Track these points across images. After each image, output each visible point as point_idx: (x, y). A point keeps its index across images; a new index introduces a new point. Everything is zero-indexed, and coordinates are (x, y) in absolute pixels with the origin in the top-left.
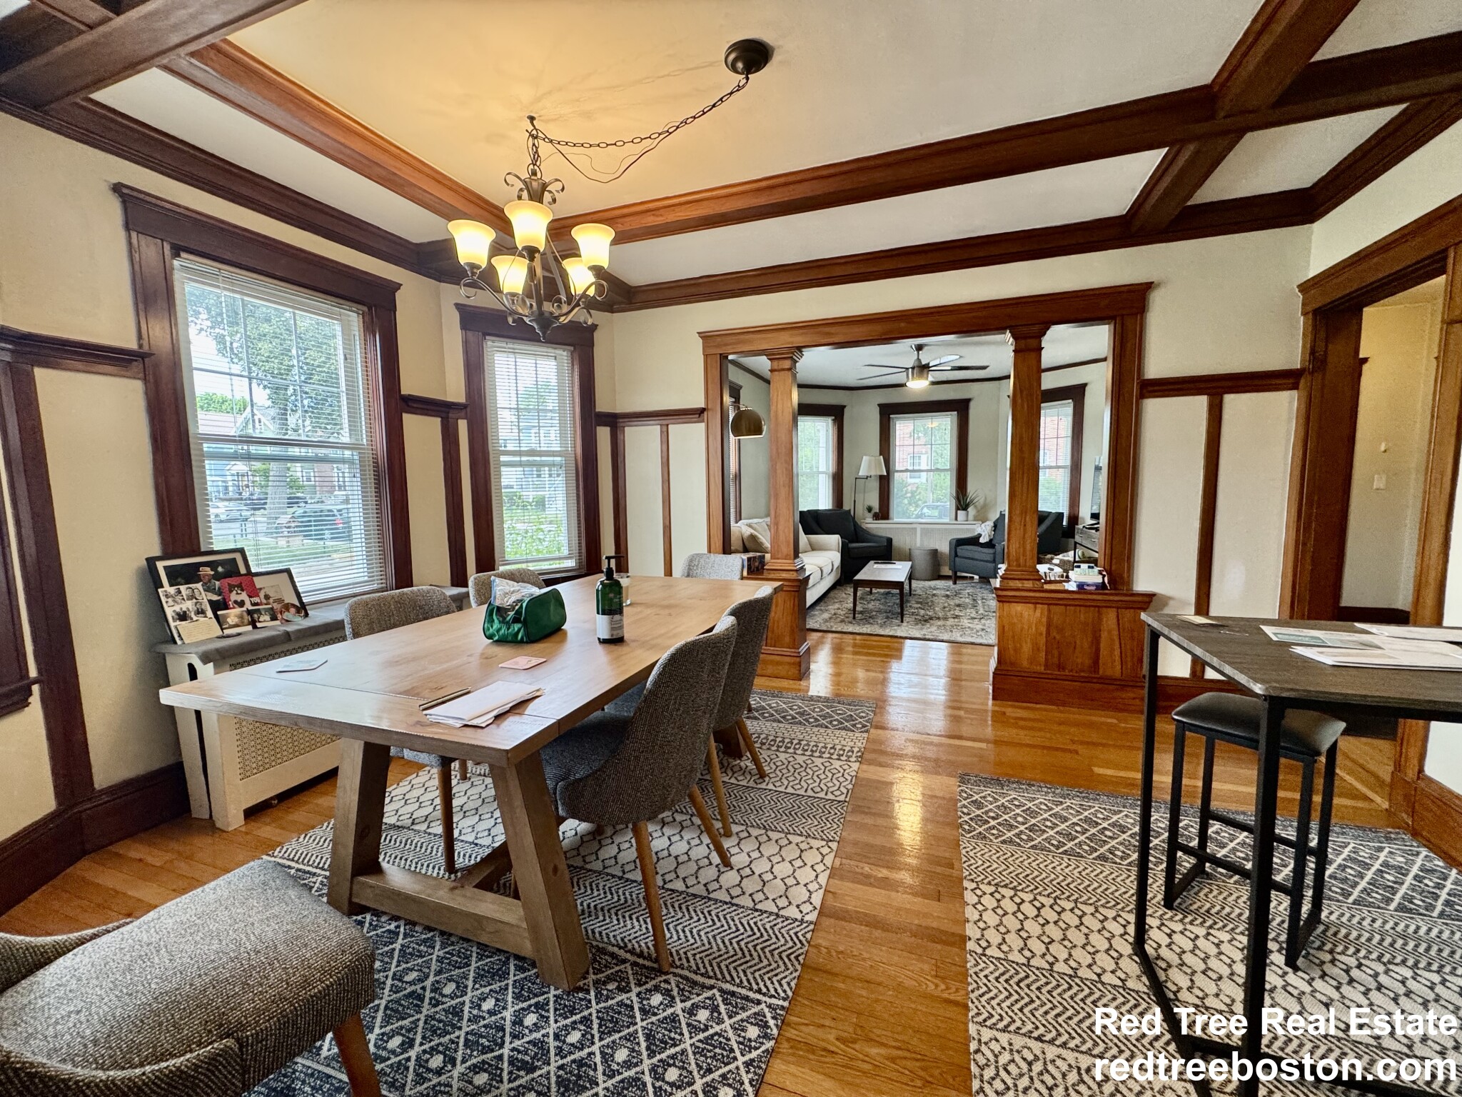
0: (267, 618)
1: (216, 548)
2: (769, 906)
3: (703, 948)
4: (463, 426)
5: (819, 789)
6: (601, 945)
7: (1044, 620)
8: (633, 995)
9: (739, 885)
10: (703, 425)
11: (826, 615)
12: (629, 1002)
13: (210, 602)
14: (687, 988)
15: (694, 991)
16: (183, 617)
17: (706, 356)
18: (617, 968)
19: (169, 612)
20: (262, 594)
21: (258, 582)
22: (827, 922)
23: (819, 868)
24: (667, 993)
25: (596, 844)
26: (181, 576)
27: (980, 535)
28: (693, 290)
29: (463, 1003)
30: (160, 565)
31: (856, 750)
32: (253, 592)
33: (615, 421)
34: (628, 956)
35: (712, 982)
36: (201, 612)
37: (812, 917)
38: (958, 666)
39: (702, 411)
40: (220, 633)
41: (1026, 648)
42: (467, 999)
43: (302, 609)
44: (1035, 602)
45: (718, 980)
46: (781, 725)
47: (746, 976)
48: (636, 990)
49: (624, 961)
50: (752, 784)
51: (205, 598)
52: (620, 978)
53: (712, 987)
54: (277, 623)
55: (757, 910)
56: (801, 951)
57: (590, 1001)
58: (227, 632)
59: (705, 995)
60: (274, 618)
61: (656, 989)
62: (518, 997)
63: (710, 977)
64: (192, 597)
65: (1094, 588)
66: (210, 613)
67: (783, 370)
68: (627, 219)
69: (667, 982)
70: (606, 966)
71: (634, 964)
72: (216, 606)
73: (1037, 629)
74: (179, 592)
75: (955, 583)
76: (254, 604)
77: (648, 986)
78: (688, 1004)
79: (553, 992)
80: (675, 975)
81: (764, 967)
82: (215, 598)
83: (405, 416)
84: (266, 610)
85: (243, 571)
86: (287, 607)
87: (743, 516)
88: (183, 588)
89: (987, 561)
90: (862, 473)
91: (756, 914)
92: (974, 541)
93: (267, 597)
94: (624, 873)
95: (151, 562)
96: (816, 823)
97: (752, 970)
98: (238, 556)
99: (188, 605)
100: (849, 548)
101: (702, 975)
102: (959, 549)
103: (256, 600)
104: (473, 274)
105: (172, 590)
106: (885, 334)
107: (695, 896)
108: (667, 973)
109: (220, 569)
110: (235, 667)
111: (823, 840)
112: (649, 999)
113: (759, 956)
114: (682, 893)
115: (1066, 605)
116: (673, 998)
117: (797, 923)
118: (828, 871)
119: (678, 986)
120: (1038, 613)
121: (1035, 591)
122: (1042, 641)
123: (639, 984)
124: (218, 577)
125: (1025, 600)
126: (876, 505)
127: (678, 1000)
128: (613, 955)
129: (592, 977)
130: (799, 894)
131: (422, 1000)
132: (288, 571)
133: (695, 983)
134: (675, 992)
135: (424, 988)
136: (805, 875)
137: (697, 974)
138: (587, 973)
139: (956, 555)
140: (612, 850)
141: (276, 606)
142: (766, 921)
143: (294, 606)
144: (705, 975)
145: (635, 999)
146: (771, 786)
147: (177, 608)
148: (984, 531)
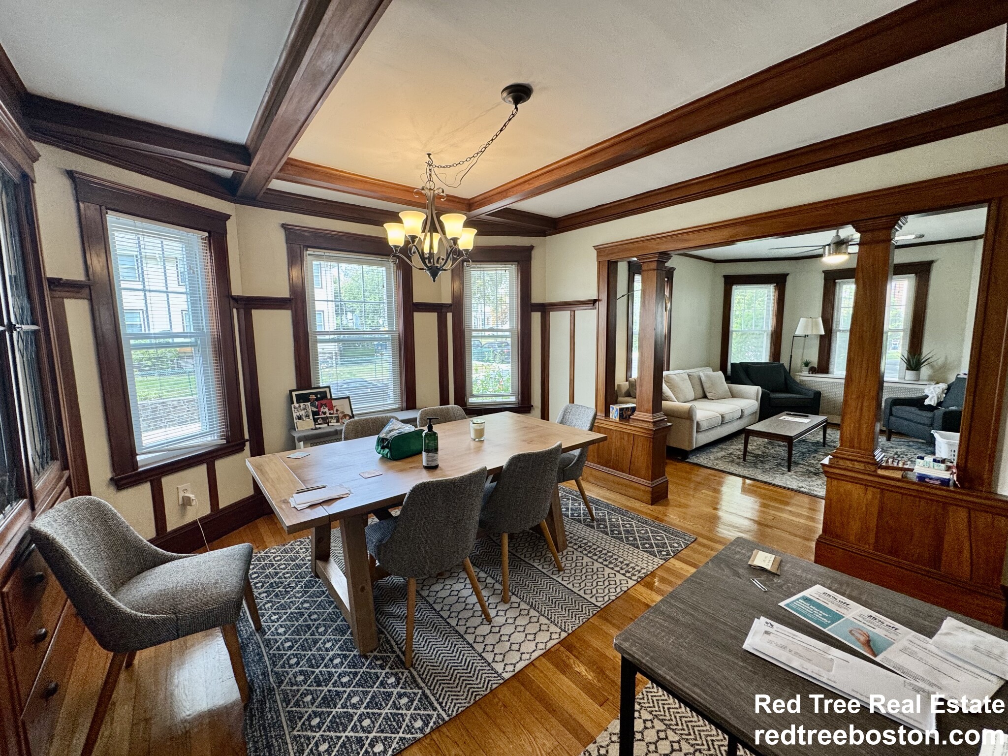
0: (335, 421)
1: (321, 386)
2: (489, 657)
3: (435, 664)
4: (450, 316)
5: (589, 592)
6: (390, 638)
7: (876, 502)
8: (384, 672)
9: (484, 636)
10: (595, 311)
11: (720, 454)
12: (379, 675)
13: (312, 411)
14: (409, 682)
15: (412, 686)
16: (300, 418)
17: (599, 263)
18: (389, 654)
19: (295, 415)
20: (335, 409)
21: (334, 403)
22: (515, 683)
23: (541, 646)
24: (398, 680)
25: (435, 580)
26: (302, 399)
27: (926, 397)
28: (590, 217)
29: (320, 639)
30: (294, 394)
31: (643, 571)
32: (331, 408)
33: (545, 309)
34: (398, 650)
35: (422, 685)
36: (307, 416)
37: (507, 676)
38: (811, 524)
39: (595, 301)
40: (314, 427)
41: (855, 526)
42: (324, 638)
43: (353, 416)
44: (866, 485)
45: (427, 685)
46: (605, 536)
47: (442, 691)
48: (387, 670)
49: (394, 652)
50: (549, 573)
51: (310, 409)
52: (385, 660)
53: (421, 688)
54: (339, 424)
55: (481, 656)
56: (482, 693)
57: (364, 665)
58: (317, 426)
59: (414, 691)
60: (338, 421)
61: (396, 674)
62: (341, 648)
63: (424, 682)
64: (304, 409)
65: (938, 482)
66: (311, 417)
67: (651, 270)
68: (515, 189)
69: (403, 673)
70: (385, 651)
71: (398, 656)
72: (314, 414)
73: (867, 509)
74: (300, 406)
75: (889, 439)
76: (330, 414)
77: (394, 671)
78: (403, 691)
79: (355, 652)
80: (410, 672)
81: (455, 692)
82: (315, 410)
83: (415, 314)
84: (335, 417)
85: (329, 397)
86: (345, 416)
87: (671, 367)
88: (301, 404)
89: (924, 424)
90: (797, 333)
91: (479, 658)
92: (918, 402)
93: (337, 410)
94: (434, 603)
95: (291, 391)
96: (566, 615)
97: (447, 689)
98: (327, 390)
99: (303, 413)
100: (770, 398)
101: (422, 679)
102: (894, 409)
103: (331, 412)
104: (396, 250)
105: (297, 405)
106: (731, 237)
107: (457, 632)
108: (407, 669)
109: (319, 396)
110: (313, 445)
111: (560, 628)
112: (388, 678)
113: (458, 684)
114: (451, 627)
115: (903, 494)
116: (399, 684)
117: (496, 675)
118: (544, 651)
119: (405, 679)
120: (869, 496)
121: (865, 474)
122: (873, 523)
123: (390, 668)
124: (317, 399)
125: (854, 480)
126: (814, 359)
127: (400, 686)
128: (391, 646)
129: (375, 653)
130: (514, 657)
131: (309, 630)
132: (348, 398)
133: (415, 681)
134: (402, 681)
135: (314, 625)
136: (528, 647)
137: (420, 677)
138: (375, 650)
139: (891, 414)
140: (440, 586)
141: (341, 415)
142: (479, 665)
143: (348, 415)
144: (423, 681)
145: (383, 674)
146: (560, 580)
147: (298, 414)
148: (933, 393)
